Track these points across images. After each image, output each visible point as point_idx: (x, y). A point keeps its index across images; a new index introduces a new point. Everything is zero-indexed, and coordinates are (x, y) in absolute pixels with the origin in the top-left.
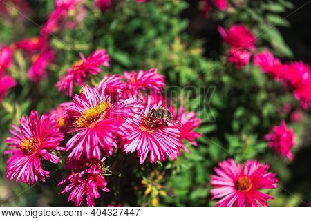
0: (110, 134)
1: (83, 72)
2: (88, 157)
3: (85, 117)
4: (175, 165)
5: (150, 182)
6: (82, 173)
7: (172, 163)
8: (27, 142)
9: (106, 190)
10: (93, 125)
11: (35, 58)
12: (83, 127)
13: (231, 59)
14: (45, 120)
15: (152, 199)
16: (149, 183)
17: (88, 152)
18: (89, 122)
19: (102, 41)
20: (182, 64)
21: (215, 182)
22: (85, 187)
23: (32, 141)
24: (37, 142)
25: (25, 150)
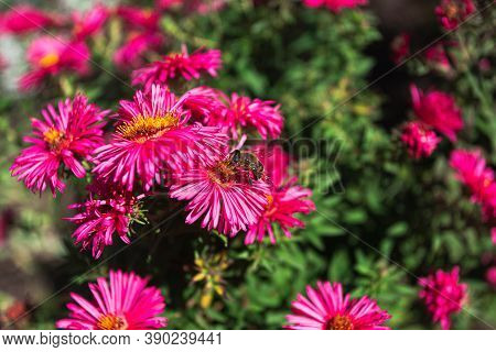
0: (156, 160)
1: (173, 69)
2: (115, 180)
3: (137, 125)
4: (253, 257)
5: (207, 265)
6: (104, 202)
7: (251, 252)
8: (55, 133)
9: (125, 239)
10: (142, 140)
11: (133, 35)
12: (128, 138)
13: (405, 137)
14: (89, 112)
15: (203, 294)
16: (204, 267)
17: (118, 174)
18: (138, 134)
19: (235, 45)
20: (334, 120)
21: (298, 306)
22: (100, 224)
23: (61, 135)
24: (68, 139)
25: (47, 143)
